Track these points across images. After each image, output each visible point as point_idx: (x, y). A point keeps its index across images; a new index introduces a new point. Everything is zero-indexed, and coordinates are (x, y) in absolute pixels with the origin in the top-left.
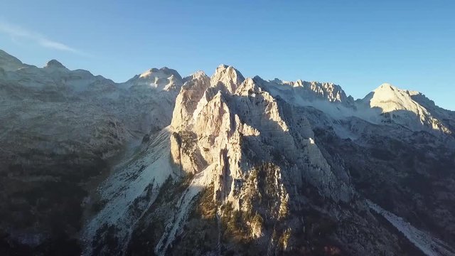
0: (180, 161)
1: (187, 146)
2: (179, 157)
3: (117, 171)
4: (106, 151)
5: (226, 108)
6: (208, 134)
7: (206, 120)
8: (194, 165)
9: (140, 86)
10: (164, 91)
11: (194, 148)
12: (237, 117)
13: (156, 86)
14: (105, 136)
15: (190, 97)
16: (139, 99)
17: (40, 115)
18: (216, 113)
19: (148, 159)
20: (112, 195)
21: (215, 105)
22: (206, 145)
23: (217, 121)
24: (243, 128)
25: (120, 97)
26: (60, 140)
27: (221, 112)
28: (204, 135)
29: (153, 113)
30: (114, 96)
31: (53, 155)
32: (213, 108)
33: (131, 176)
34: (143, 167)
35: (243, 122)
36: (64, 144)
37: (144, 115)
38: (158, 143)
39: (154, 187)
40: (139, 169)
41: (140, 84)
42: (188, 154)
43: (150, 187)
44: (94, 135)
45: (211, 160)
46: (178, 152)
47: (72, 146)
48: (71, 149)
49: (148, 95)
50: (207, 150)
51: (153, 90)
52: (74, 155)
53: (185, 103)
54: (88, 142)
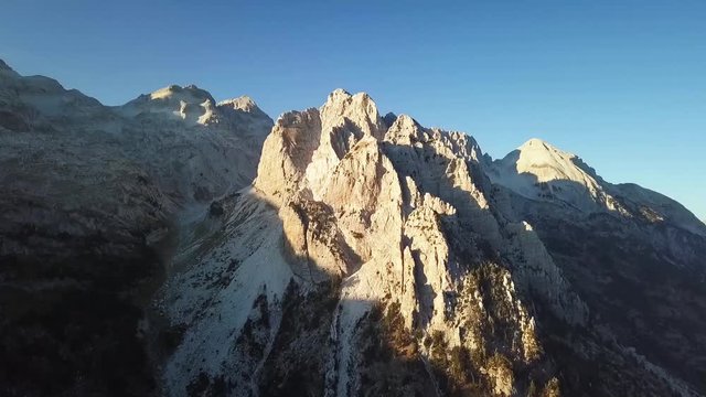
0: (307, 253)
1: (319, 227)
2: (305, 247)
3: (180, 268)
4: (148, 231)
5: (387, 164)
6: (358, 209)
7: (352, 183)
8: (340, 262)
9: (155, 114)
10: (199, 126)
11: (333, 233)
12: (408, 179)
13: (184, 116)
14: (139, 201)
15: (293, 140)
16: (161, 138)
17: (13, 156)
18: (371, 172)
19: (236, 248)
20: (191, 316)
21: (368, 158)
22: (358, 227)
23: (373, 187)
24: (423, 200)
25: (124, 130)
26: (67, 208)
27: (380, 171)
28: (346, 208)
29: (192, 163)
30: (112, 128)
31: (64, 237)
32: (364, 162)
33: (215, 279)
34: (234, 265)
35: (421, 189)
36: (75, 215)
37: (178, 166)
38: (243, 220)
39: (270, 300)
40: (227, 266)
41: (153, 110)
42: (325, 242)
43: (261, 300)
44: (122, 200)
45: (367, 254)
46: (302, 237)
47: (92, 220)
48: (91, 224)
49: (176, 131)
50: (359, 236)
51: (180, 122)
52: (98, 238)
53: (287, 151)
54: (116, 212)
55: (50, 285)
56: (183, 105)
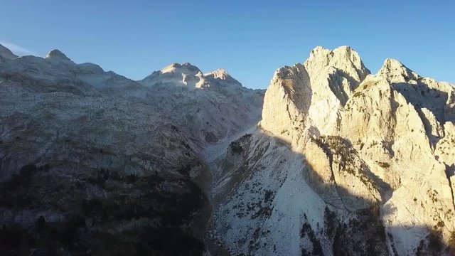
0: (335, 183)
1: (344, 159)
2: (333, 178)
3: (220, 199)
5: (400, 98)
6: (379, 141)
7: (367, 117)
8: (374, 191)
9: (166, 84)
10: (197, 89)
11: (358, 164)
12: (424, 110)
13: (186, 83)
14: (177, 145)
15: (291, 88)
16: (174, 99)
17: (83, 114)
18: (386, 106)
19: (265, 179)
20: (246, 246)
21: (381, 94)
22: (382, 155)
23: (389, 120)
24: (443, 128)
25: (147, 95)
26: (128, 153)
27: (394, 106)
28: (364, 140)
29: (200, 115)
31: (132, 179)
32: (377, 98)
33: (257, 209)
34: (269, 195)
36: (135, 159)
37: (191, 118)
38: (260, 155)
39: (314, 228)
40: (263, 196)
41: (164, 81)
42: (352, 172)
43: (306, 228)
44: (165, 145)
46: (329, 169)
47: (148, 162)
48: (147, 166)
49: (184, 93)
50: (386, 166)
52: (155, 179)
53: (289, 97)
54: (163, 154)
55: (129, 225)
56: (184, 76)
